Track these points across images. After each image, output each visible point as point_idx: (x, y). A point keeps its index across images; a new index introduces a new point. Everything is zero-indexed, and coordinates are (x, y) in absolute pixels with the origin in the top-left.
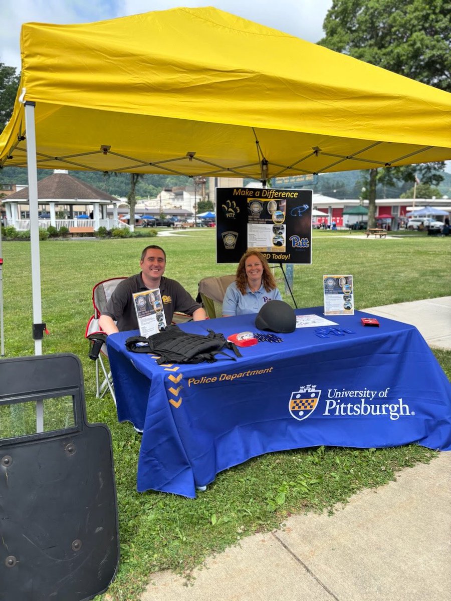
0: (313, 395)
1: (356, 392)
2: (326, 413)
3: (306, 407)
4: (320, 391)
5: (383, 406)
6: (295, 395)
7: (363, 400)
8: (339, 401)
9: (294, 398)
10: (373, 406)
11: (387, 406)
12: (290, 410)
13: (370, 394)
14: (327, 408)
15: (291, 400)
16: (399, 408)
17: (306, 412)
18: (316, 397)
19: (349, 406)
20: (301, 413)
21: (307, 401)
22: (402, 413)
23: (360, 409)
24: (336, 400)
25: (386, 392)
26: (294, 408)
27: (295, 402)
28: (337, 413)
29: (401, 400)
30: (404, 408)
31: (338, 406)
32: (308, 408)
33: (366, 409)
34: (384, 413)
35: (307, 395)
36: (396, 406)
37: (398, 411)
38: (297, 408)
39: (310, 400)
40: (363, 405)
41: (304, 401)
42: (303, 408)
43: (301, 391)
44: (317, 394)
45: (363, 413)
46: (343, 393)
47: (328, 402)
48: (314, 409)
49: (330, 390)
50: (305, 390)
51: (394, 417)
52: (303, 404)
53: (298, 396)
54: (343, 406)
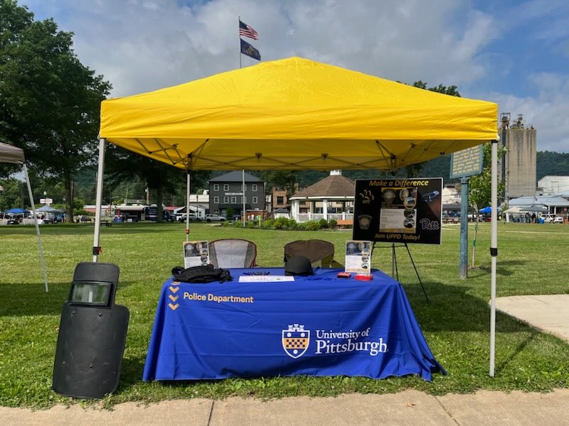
0: (303, 335)
1: (343, 334)
2: (318, 352)
3: (298, 346)
4: (309, 331)
5: (366, 343)
6: (286, 334)
7: (350, 340)
8: (328, 342)
9: (286, 336)
10: (357, 344)
11: (369, 343)
12: (285, 348)
13: (355, 335)
14: (319, 348)
15: (283, 339)
16: (379, 346)
17: (300, 351)
18: (306, 336)
19: (338, 345)
20: (295, 352)
21: (298, 341)
22: (380, 350)
23: (347, 347)
24: (326, 340)
25: (367, 331)
26: (288, 346)
27: (288, 341)
28: (328, 352)
29: (381, 339)
30: (383, 346)
31: (328, 346)
32: (301, 347)
33: (351, 347)
34: (366, 349)
35: (296, 335)
36: (377, 344)
37: (378, 349)
38: (290, 347)
39: (301, 340)
40: (349, 345)
41: (296, 340)
42: (296, 347)
43: (290, 330)
44: (306, 333)
45: (349, 350)
46: (331, 334)
47: (319, 342)
48: (306, 348)
49: (318, 331)
50: (294, 329)
51: (373, 353)
52: (296, 343)
53: (289, 335)
54: (332, 346)
